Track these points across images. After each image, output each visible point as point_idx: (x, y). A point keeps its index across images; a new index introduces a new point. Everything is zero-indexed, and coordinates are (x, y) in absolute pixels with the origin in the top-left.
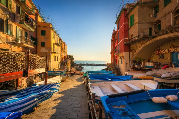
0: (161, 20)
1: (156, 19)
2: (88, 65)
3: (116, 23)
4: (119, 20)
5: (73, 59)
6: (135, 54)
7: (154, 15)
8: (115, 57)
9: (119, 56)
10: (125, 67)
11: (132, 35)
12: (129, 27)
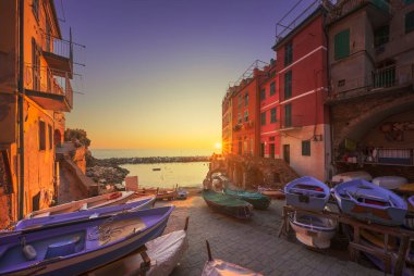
4: (291, 41)
5: (87, 143)
6: (345, 129)
7: (376, 46)
8: (259, 137)
9: (287, 134)
10: (323, 161)
11: (342, 83)
12: (332, 61)
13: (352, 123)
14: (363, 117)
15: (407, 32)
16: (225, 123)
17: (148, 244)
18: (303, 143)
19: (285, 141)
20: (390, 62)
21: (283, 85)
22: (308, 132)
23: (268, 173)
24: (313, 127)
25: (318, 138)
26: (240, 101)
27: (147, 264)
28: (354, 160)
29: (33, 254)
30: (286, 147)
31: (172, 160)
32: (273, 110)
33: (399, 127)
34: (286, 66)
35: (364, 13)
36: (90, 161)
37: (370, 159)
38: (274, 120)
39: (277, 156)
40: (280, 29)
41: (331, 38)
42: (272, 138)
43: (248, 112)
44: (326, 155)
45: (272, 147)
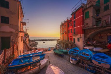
0: (102, 18)
1: (98, 17)
2: (40, 40)
3: (71, 15)
4: (75, 13)
5: (29, 36)
6: (88, 35)
7: (96, 14)
8: (68, 36)
9: (74, 36)
10: (82, 43)
11: (87, 24)
12: (85, 19)
13: (90, 34)
14: (92, 33)
15: (104, 11)
16: (61, 32)
17: (41, 61)
18: (78, 38)
19: (74, 37)
20: (100, 18)
21: (73, 24)
22: (79, 36)
23: (70, 45)
24: (80, 35)
25: (81, 38)
26: (64, 27)
27: (40, 64)
28: (90, 43)
29: (23, 62)
30: (74, 39)
31: (48, 40)
32: (71, 30)
33: (102, 35)
34: (74, 19)
35: (92, 7)
36: (29, 41)
37: (94, 43)
38: (71, 32)
39: (72, 41)
40: (73, 10)
41: (85, 13)
42: (71, 37)
43: (66, 30)
44: (83, 42)
45: (71, 39)
